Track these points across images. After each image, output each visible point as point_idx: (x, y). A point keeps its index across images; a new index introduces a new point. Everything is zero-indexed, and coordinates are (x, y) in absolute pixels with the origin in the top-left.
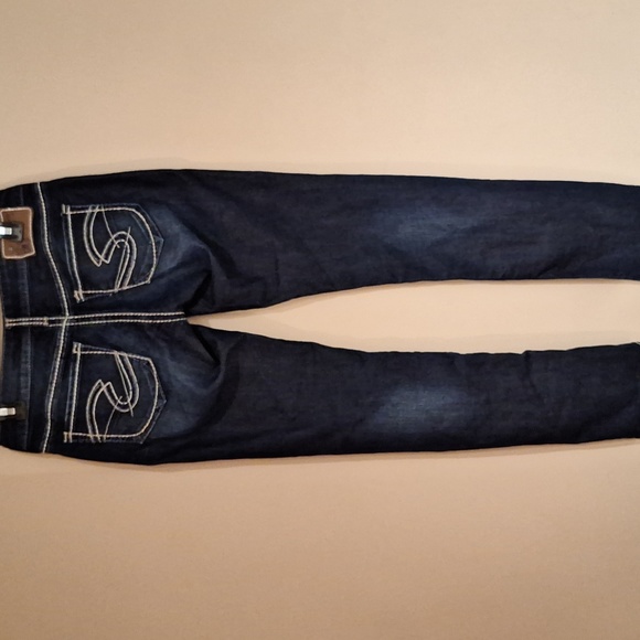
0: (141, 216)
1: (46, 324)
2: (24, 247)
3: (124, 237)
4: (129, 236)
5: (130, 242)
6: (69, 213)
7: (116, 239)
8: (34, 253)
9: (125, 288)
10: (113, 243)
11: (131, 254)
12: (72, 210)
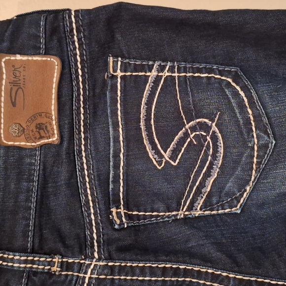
0: (242, 93)
1: (55, 269)
2: (40, 127)
3: (206, 127)
4: (214, 128)
5: (214, 138)
6: (119, 74)
7: (193, 129)
8: (55, 139)
9: (198, 213)
10: (186, 135)
11: (214, 157)
12: (124, 68)
